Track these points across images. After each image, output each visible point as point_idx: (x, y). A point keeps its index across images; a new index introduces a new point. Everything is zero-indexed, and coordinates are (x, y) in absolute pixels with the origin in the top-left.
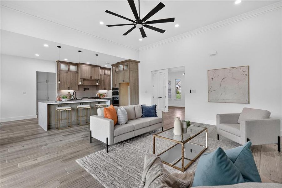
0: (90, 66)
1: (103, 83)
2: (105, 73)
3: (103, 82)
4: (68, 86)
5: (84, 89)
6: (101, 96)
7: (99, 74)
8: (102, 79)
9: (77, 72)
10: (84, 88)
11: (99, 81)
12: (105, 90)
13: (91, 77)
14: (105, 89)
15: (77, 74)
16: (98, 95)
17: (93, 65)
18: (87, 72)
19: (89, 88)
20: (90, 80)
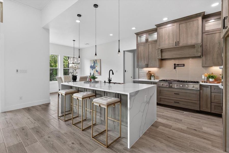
0: (175, 24)
3: (217, 46)
4: (146, 63)
5: (175, 66)
6: (211, 80)
7: (200, 32)
10: (175, 64)
11: (198, 48)
13: (177, 43)
16: (206, 77)
17: (181, 19)
18: (169, 37)
19: (184, 64)
20: (177, 47)
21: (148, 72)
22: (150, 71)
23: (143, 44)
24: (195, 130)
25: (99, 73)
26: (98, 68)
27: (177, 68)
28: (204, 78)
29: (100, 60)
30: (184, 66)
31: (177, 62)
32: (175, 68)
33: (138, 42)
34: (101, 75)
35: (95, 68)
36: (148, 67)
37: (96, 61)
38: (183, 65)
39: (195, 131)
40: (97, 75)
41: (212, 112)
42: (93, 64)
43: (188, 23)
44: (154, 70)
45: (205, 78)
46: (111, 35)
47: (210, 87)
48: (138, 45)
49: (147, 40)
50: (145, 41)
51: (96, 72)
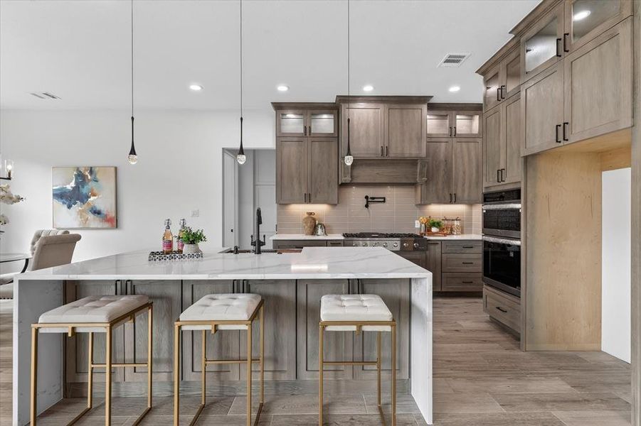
0: (381, 106)
1: (442, 173)
2: (452, 129)
3: (442, 167)
4: (304, 191)
5: (368, 202)
6: (434, 230)
7: (424, 136)
8: (442, 157)
9: (336, 137)
10: (367, 197)
11: (423, 166)
12: (451, 202)
13: (384, 150)
14: (453, 200)
15: (334, 145)
16: (423, 225)
17: (392, 99)
18: (367, 132)
19: (384, 198)
20: (384, 160)
21: (306, 216)
22: (311, 214)
23: (296, 139)
24: (457, 331)
25: (107, 219)
26: (102, 201)
27: (372, 206)
28: (419, 226)
29: (116, 168)
30: (384, 201)
31: (372, 192)
32: (367, 206)
33: (280, 131)
34: (117, 227)
35: (83, 199)
36: (310, 202)
37: (91, 172)
38: (382, 200)
39: (457, 333)
40: (99, 227)
41: (443, 290)
42: (73, 184)
43: (405, 112)
44: (320, 209)
45: (421, 226)
46: (195, 88)
47: (440, 242)
48: (281, 137)
49: (307, 129)
50: (302, 131)
51: (91, 216)
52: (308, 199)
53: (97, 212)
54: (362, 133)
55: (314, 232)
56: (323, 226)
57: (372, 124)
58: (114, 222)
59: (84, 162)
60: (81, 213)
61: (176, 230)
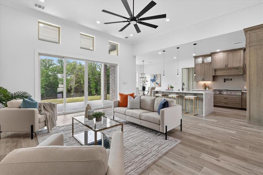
17: (229, 51)
21: (203, 84)
23: (200, 65)
25: (158, 85)
26: (158, 81)
27: (226, 81)
28: (246, 88)
29: (160, 74)
31: (226, 78)
32: (224, 81)
33: (196, 63)
35: (155, 81)
38: (231, 80)
42: (153, 78)
43: (234, 53)
44: (208, 83)
48: (196, 65)
49: (203, 62)
50: (202, 62)
51: (156, 84)
52: (203, 80)
53: (157, 83)
54: (219, 61)
55: (206, 89)
56: (208, 87)
57: (222, 59)
58: (160, 85)
59: (155, 74)
60: (154, 84)
61: (170, 86)
